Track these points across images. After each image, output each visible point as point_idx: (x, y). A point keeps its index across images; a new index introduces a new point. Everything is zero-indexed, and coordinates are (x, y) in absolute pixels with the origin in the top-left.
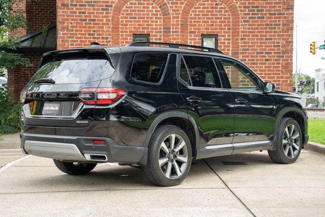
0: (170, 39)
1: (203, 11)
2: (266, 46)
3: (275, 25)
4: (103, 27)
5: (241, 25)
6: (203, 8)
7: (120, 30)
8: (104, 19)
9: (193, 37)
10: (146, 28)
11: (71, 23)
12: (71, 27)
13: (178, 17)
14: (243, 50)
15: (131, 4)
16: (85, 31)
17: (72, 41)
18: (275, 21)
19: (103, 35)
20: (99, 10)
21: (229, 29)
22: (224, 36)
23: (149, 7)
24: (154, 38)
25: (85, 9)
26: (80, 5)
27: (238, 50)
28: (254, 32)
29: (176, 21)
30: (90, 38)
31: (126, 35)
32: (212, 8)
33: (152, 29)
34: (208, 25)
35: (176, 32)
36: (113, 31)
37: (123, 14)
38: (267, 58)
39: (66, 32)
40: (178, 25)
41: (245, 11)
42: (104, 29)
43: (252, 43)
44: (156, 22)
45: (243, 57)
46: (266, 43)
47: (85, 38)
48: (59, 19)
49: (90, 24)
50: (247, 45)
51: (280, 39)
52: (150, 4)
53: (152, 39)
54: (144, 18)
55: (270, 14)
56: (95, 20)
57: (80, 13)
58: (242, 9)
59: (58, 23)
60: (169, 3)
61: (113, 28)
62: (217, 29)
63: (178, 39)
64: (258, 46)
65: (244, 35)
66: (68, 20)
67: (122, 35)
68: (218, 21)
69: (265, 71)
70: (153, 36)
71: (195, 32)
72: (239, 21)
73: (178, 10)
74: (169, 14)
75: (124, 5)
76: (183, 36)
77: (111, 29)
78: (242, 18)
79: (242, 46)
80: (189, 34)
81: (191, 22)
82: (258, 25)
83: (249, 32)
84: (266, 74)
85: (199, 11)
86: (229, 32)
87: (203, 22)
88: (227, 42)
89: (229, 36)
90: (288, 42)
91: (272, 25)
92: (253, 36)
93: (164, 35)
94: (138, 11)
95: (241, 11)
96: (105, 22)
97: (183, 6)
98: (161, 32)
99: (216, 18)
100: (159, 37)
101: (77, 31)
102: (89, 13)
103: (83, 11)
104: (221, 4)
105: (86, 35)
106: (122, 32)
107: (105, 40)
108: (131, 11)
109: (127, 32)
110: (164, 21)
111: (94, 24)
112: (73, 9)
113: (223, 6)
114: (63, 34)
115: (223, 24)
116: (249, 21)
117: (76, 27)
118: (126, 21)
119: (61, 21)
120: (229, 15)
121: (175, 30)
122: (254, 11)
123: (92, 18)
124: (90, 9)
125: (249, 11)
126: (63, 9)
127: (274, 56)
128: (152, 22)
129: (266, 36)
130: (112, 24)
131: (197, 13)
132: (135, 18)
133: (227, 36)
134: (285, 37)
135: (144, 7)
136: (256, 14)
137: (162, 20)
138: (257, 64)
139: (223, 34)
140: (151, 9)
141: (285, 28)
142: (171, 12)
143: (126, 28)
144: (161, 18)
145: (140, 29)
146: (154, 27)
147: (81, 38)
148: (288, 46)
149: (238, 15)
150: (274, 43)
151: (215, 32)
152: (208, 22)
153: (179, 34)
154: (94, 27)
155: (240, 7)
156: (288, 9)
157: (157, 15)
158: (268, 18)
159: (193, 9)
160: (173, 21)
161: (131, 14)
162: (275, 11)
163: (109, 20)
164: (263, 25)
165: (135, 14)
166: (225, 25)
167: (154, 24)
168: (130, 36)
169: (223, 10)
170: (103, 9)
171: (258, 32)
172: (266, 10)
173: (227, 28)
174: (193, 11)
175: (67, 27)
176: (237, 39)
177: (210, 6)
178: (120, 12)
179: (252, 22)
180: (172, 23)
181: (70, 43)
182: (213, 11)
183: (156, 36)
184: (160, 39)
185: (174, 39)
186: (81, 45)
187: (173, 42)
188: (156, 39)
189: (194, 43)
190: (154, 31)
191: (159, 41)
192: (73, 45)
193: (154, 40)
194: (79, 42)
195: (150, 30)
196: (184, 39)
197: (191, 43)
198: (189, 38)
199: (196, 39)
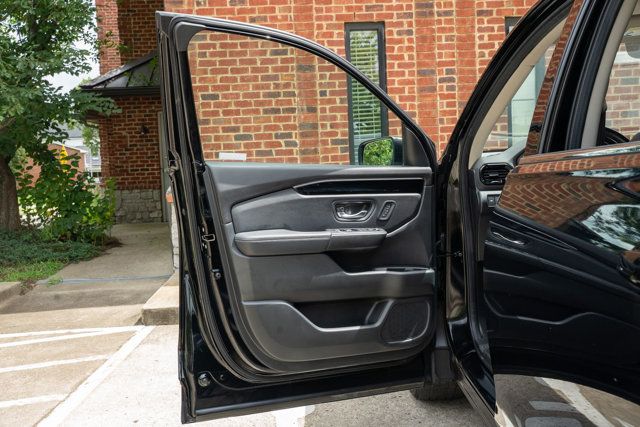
0: (433, 31)
4: (273, 10)
7: (315, 14)
9: (486, 25)
10: (374, 6)
11: (198, 4)
12: (199, 12)
17: (201, 47)
24: (395, 30)
31: (329, 26)
33: (388, 8)
35: (447, 13)
36: (297, 18)
42: (277, 13)
47: (233, 38)
49: (243, 1)
53: (391, 33)
61: (297, 10)
63: (451, 30)
67: (320, 27)
70: (393, 25)
71: (490, 13)
76: (464, 22)
77: (292, 14)
80: (477, 18)
93: (418, 22)
98: (410, 15)
100: (406, 27)
106: (318, 18)
109: (331, 18)
111: (252, 2)
117: (211, 12)
121: (443, 9)
130: (295, 1)
143: (328, 10)
145: (360, 9)
146: (394, 3)
153: (454, 17)
154: (252, 11)
168: (338, 27)
181: (198, 51)
183: (401, 24)
184: (410, 32)
185: (442, 30)
186: (223, 54)
187: (440, 38)
188: (399, 33)
189: (490, 37)
190: (395, 12)
191: (406, 37)
192: (203, 55)
193: (396, 36)
194: (218, 49)
195: (384, 12)
196: (466, 31)
197: (481, 38)
198: (477, 26)
199: (492, 29)
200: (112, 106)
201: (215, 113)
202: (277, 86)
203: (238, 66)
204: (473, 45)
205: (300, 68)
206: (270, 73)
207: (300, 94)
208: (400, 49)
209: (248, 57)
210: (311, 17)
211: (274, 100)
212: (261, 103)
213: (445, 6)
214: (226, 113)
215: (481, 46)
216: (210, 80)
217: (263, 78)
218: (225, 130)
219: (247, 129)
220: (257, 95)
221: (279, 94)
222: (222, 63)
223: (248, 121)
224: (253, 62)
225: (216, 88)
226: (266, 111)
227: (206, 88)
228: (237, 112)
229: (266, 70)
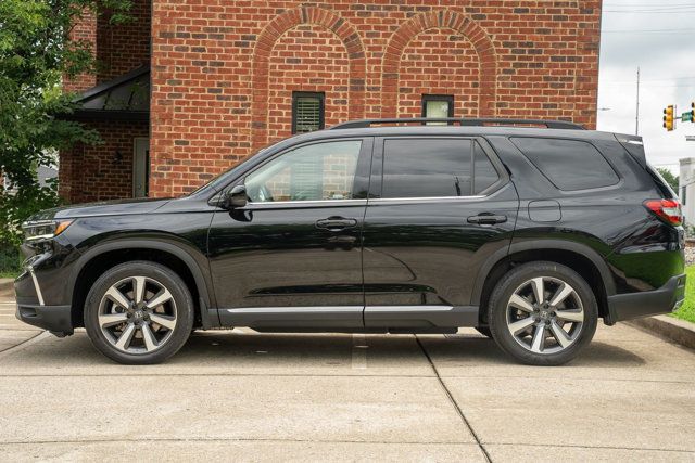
0: (363, 102)
1: (428, 51)
3: (562, 79)
4: (236, 78)
5: (499, 79)
6: (427, 45)
7: (269, 83)
8: (240, 63)
9: (406, 99)
10: (317, 80)
11: (178, 69)
12: (178, 76)
13: (379, 62)
15: (291, 34)
16: (202, 84)
17: (178, 103)
18: (564, 72)
19: (236, 91)
20: (230, 44)
21: (475, 85)
22: (466, 98)
23: (324, 42)
24: (332, 99)
25: (204, 43)
26: (194, 36)
28: (523, 92)
29: (376, 69)
30: (213, 97)
31: (280, 93)
32: (443, 45)
33: (328, 82)
34: (437, 78)
35: (375, 89)
36: (254, 86)
37: (275, 54)
39: (167, 85)
40: (379, 75)
41: (507, 51)
42: (240, 80)
43: (518, 112)
44: (338, 69)
46: (544, 113)
47: (203, 97)
48: (156, 61)
49: (213, 70)
51: (571, 106)
52: (326, 35)
53: (329, 101)
54: (314, 62)
55: (553, 59)
56: (222, 64)
57: (194, 50)
58: (502, 48)
59: (152, 69)
60: (362, 34)
61: (255, 79)
62: (452, 84)
63: (378, 102)
65: (503, 98)
66: (171, 62)
67: (273, 93)
68: (455, 69)
70: (331, 95)
71: (411, 90)
72: (493, 71)
73: (380, 48)
74: (362, 54)
75: (276, 36)
76: (388, 97)
77: (251, 82)
78: (501, 65)
80: (399, 94)
81: (403, 70)
82: (531, 79)
83: (514, 92)
85: (419, 51)
86: (475, 92)
87: (426, 71)
88: (470, 109)
89: (475, 98)
90: (587, 112)
91: (556, 79)
92: (520, 99)
93: (351, 95)
94: (305, 48)
95: (498, 51)
96: (240, 67)
97: (388, 40)
98: (346, 89)
99: (450, 65)
100: (341, 98)
101: (187, 83)
102: (211, 50)
103: (201, 46)
104: (461, 39)
105: (204, 91)
106: (272, 87)
107: (240, 102)
108: (290, 47)
109: (282, 87)
110: (352, 68)
111: (220, 71)
112: (181, 42)
113: (464, 42)
114: (162, 89)
115: (464, 76)
116: (513, 72)
117: (187, 76)
118: (280, 67)
119: (158, 64)
120: (475, 59)
121: (372, 85)
122: (523, 52)
123: (217, 60)
124: (213, 43)
125: (513, 52)
126: (162, 42)
128: (330, 69)
129: (546, 99)
130: (255, 72)
131: (416, 54)
132: (298, 61)
133: (470, 98)
134: (581, 103)
135: (315, 42)
136: (527, 58)
137: (348, 66)
139: (463, 94)
140: (327, 44)
141: (581, 87)
142: (366, 51)
143: (280, 81)
144: (346, 63)
145: (306, 82)
146: (333, 78)
147: (197, 97)
148: (587, 119)
149: (493, 58)
150: (560, 113)
151: (450, 90)
152: (436, 71)
153: (380, 92)
154: (220, 78)
155: (497, 44)
156: (587, 50)
157: (340, 56)
158: (549, 66)
159: (408, 47)
160: (369, 69)
161: (292, 54)
162: (563, 52)
163: (248, 65)
164: (540, 79)
165: (299, 54)
166: (467, 78)
167: (333, 73)
168: (287, 94)
169: (465, 50)
170: (237, 44)
171: (530, 92)
172: (546, 52)
173: (470, 82)
174: (407, 51)
175: (170, 76)
176: (490, 105)
177: (439, 42)
178: (269, 49)
179: (520, 72)
180: (367, 71)
181: (175, 106)
182: (445, 52)
183: (337, 95)
184: (344, 102)
185: (371, 102)
186: (195, 110)
187: (368, 108)
189: (409, 110)
190: (333, 86)
191: (341, 106)
192: (179, 109)
193: (333, 104)
194: (191, 106)
195: (325, 85)
196: (389, 103)
197: (402, 110)
198: (399, 100)
199: (411, 103)
200: (97, 137)
201: (185, 156)
202: (235, 138)
203: (206, 120)
204: (395, 115)
205: (254, 125)
206: (231, 127)
207: (253, 145)
208: (336, 115)
209: (214, 113)
210: (266, 85)
211: (232, 149)
212: (222, 151)
213: (374, 83)
214: (194, 156)
215: (401, 116)
216: (182, 130)
217: (225, 131)
218: (192, 169)
219: (209, 170)
220: (220, 144)
221: (237, 145)
222: (193, 116)
223: (211, 163)
224: (218, 117)
225: (187, 136)
226: (225, 157)
227: (179, 136)
228: (203, 156)
229: (228, 125)
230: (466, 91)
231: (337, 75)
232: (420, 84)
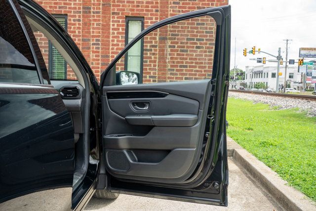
0: (90, 20)
2: (197, 32)
5: (171, 7)
9: (116, 19)
10: (63, 7)
14: (172, 35)
18: (208, 4)
21: (157, 11)
22: (151, 19)
24: (72, 19)
27: (166, 35)
29: (97, 0)
33: (70, 8)
34: (134, 6)
35: (97, 13)
38: (199, 45)
40: (99, 4)
43: (182, 27)
44: (76, 1)
45: (171, 43)
46: (197, 28)
50: (177, 30)
51: (213, 24)
53: (70, 20)
62: (143, 10)
63: (99, 20)
64: (188, 32)
68: (145, 1)
69: (196, 59)
70: (71, 16)
71: (119, 14)
72: (167, 3)
76: (105, 17)
79: (171, 31)
80: (112, 16)
81: (114, 2)
82: (189, 8)
84: (196, 63)
86: (157, 15)
87: (128, 2)
89: (156, 19)
91: (204, 8)
93: (83, 16)
98: (80, 12)
100: (77, 18)
115: (150, 5)
116: (178, 3)
121: (96, 10)
127: (206, 44)
129: (198, 20)
133: (154, 19)
138: (187, 51)
139: (149, 16)
145: (56, 8)
146: (72, 6)
150: (206, 28)
151: (142, 13)
153: (101, 14)
160: (94, 0)
164: (194, 8)
166: (152, 7)
167: (72, 3)
173: (154, 9)
179: (183, 4)
180: (92, 2)
183: (75, 16)
184: (79, 20)
185: (95, 20)
187: (93, 24)
188: (74, 20)
189: (118, 25)
190: (72, 10)
191: (77, 23)
193: (72, 22)
195: (67, 10)
196: (106, 22)
197: (113, 25)
198: (111, 20)
199: (119, 22)
204: (109, 29)
208: (74, 28)
213: (97, 9)
215: (113, 29)
230: (151, 15)
231: (74, 4)
232: (124, 10)
